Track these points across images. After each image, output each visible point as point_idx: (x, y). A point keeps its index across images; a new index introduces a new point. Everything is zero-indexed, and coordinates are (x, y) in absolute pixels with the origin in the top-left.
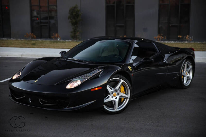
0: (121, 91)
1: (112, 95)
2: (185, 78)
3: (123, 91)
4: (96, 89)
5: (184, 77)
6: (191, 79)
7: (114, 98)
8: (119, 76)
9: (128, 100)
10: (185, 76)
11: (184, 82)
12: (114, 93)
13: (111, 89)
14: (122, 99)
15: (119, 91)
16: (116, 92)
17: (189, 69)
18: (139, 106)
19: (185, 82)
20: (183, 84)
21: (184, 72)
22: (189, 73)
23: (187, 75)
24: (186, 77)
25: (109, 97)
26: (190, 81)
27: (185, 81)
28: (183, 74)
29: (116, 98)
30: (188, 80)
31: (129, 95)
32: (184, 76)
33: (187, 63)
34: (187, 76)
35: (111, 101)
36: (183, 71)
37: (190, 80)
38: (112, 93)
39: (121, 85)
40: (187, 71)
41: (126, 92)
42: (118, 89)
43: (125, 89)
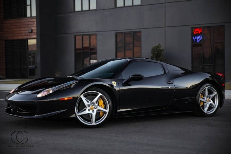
0: (99, 104)
1: (89, 108)
3: (102, 105)
4: (66, 99)
5: (205, 104)
6: (217, 107)
7: (91, 112)
9: (107, 115)
11: (204, 109)
12: (91, 106)
13: (88, 102)
14: (101, 114)
15: (96, 104)
16: (93, 105)
17: (212, 95)
19: (206, 109)
20: (202, 111)
22: (213, 100)
23: (210, 101)
24: (207, 104)
25: (85, 110)
26: (215, 109)
28: (201, 99)
30: (210, 107)
31: (108, 110)
33: (209, 88)
35: (88, 114)
36: (204, 96)
38: (89, 106)
39: (100, 99)
40: (210, 97)
41: (105, 106)
42: (95, 103)
43: (104, 103)
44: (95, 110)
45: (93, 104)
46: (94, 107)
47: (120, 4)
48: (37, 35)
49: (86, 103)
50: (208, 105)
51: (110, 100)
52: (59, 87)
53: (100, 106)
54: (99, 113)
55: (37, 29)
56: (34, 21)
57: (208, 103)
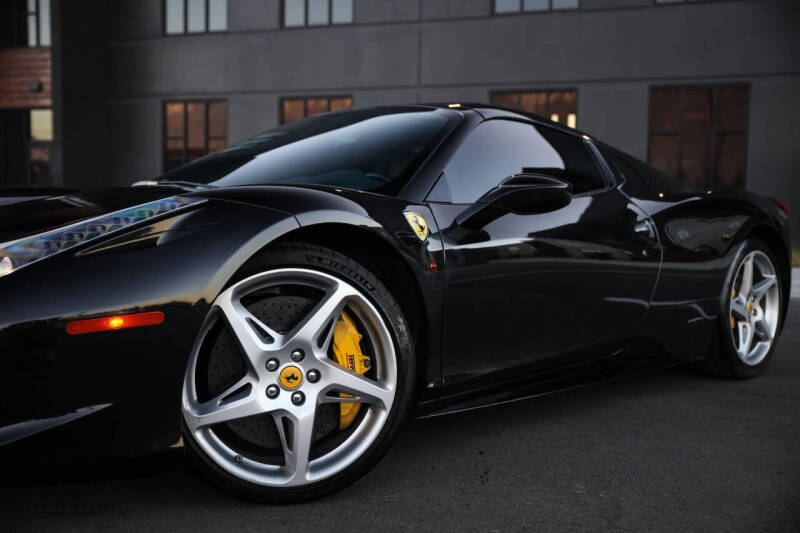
0: (337, 353)
1: (272, 378)
2: (744, 327)
3: (351, 359)
4: (116, 323)
5: (740, 325)
6: (773, 334)
7: (284, 401)
8: (320, 259)
9: (383, 416)
10: (743, 319)
11: (738, 347)
12: (288, 366)
13: (269, 339)
14: (347, 411)
15: (320, 355)
16: (296, 360)
17: (763, 288)
18: (482, 453)
19: (743, 348)
20: (737, 357)
21: (742, 297)
22: (763, 304)
23: (755, 314)
24: (748, 325)
25: (247, 389)
26: (768, 345)
27: (744, 341)
28: (733, 306)
29: (299, 401)
30: (756, 339)
31: (391, 386)
32: (739, 318)
33: (756, 257)
34: (755, 319)
35: (268, 417)
36: (737, 295)
37: (766, 338)
38: (272, 362)
39: (340, 319)
40: (755, 297)
41: (373, 363)
42: (314, 344)
43: (368, 345)
44: (312, 392)
45: (302, 352)
46: (301, 368)
47: (294, 17)
48: (54, 98)
49: (252, 344)
50: (750, 331)
51: (403, 328)
52: (70, 235)
53: (343, 360)
54: (337, 406)
55: (54, 82)
56: (46, 60)
57: (750, 322)
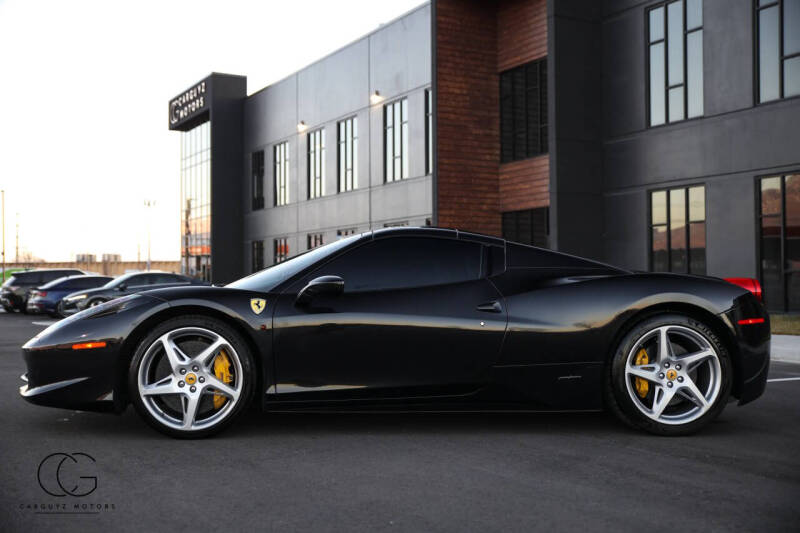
0: (216, 371)
1: (182, 378)
2: (660, 390)
3: (222, 374)
4: (90, 345)
5: (657, 389)
7: (186, 389)
9: (233, 404)
12: (190, 373)
13: (183, 359)
14: (217, 400)
15: (206, 370)
16: (194, 371)
17: (691, 357)
19: (657, 409)
20: (641, 414)
21: (656, 365)
23: (682, 380)
24: (665, 389)
25: (169, 381)
26: (703, 411)
27: (657, 403)
28: (631, 371)
29: (193, 391)
31: (239, 390)
34: (678, 385)
35: (177, 396)
38: (182, 370)
39: (219, 354)
40: (679, 366)
41: (234, 378)
42: (204, 364)
43: (232, 369)
44: (199, 387)
45: (197, 367)
46: (196, 375)
49: (174, 360)
50: (670, 394)
53: (218, 375)
54: (212, 396)
57: (671, 386)
